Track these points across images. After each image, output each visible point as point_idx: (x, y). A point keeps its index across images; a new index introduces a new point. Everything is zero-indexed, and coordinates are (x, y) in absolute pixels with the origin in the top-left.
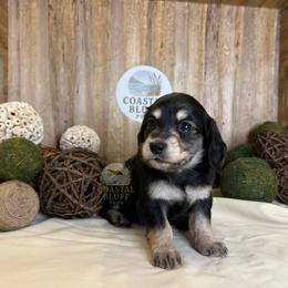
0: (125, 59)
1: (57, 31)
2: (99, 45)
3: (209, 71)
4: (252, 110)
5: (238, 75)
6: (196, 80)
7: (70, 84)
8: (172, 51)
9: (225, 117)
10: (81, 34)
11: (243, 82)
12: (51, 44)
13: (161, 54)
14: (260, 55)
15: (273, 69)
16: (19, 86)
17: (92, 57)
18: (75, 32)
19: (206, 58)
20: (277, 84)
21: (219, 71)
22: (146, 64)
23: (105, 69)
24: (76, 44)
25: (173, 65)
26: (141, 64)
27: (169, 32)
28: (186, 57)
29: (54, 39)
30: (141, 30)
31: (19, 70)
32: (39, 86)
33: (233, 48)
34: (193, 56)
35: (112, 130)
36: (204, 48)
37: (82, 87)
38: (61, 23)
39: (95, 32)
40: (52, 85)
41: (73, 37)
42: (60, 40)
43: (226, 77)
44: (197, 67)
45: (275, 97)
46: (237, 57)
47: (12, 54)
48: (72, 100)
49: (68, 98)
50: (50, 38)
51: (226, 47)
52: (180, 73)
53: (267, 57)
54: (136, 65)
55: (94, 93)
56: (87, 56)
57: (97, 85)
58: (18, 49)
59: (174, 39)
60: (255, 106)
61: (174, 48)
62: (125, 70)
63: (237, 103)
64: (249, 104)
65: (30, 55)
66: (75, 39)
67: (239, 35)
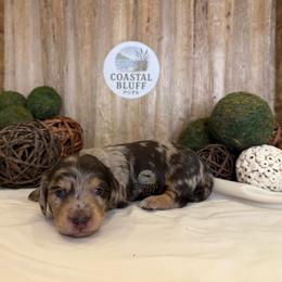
0: (111, 36)
1: (48, 13)
2: (87, 24)
3: (199, 43)
4: (246, 82)
5: (230, 46)
6: (184, 53)
7: (60, 64)
8: (159, 25)
9: (216, 90)
10: (69, 14)
11: (236, 53)
12: (42, 26)
13: (147, 29)
14: (253, 25)
15: (269, 38)
16: (14, 66)
17: (80, 35)
18: (65, 12)
19: (195, 30)
20: (273, 55)
21: (210, 42)
22: (133, 40)
23: (93, 46)
24: (65, 24)
25: (160, 39)
26: (127, 40)
27: (155, 7)
28: (174, 31)
29: (45, 21)
30: (127, 6)
31: (14, 52)
32: (32, 66)
33: (223, 18)
34: (181, 29)
35: (100, 106)
36: (192, 20)
37: (72, 65)
38: (51, 6)
39: (83, 12)
40: (43, 65)
41: (62, 17)
42: (51, 21)
43: (217, 48)
44: (185, 40)
45: (272, 69)
46: (228, 27)
47: (8, 37)
48: (62, 78)
49: (58, 76)
50: (41, 20)
51: (216, 18)
52: (168, 47)
53: (263, 27)
54: (123, 41)
55: (83, 71)
56: (76, 35)
57: (85, 64)
58: (13, 32)
59: (161, 13)
60: (249, 78)
61: (161, 22)
62: (112, 47)
63: (230, 76)
64: (243, 77)
65: (24, 38)
66: (65, 19)
67: (230, 5)
